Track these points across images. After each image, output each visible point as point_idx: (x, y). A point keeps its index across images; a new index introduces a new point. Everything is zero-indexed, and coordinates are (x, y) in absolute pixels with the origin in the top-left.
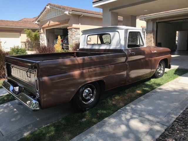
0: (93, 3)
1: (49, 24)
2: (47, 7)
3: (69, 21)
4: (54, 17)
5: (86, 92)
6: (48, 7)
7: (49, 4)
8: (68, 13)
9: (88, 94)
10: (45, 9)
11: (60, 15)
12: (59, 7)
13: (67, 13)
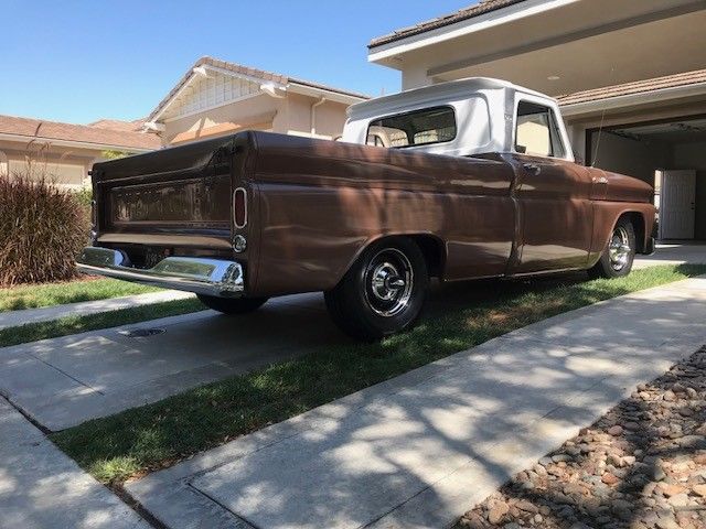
0: (370, 47)
1: (198, 132)
2: (195, 70)
3: (275, 119)
4: (221, 105)
5: (379, 276)
6: (202, 70)
7: (206, 61)
8: (272, 91)
9: (389, 283)
10: (188, 78)
11: (243, 98)
12: (242, 71)
13: (269, 87)
